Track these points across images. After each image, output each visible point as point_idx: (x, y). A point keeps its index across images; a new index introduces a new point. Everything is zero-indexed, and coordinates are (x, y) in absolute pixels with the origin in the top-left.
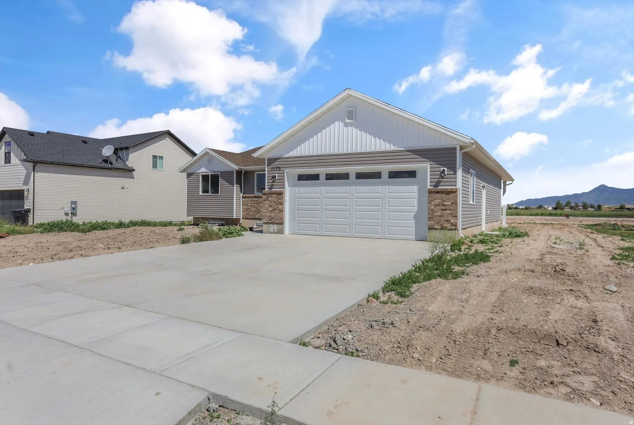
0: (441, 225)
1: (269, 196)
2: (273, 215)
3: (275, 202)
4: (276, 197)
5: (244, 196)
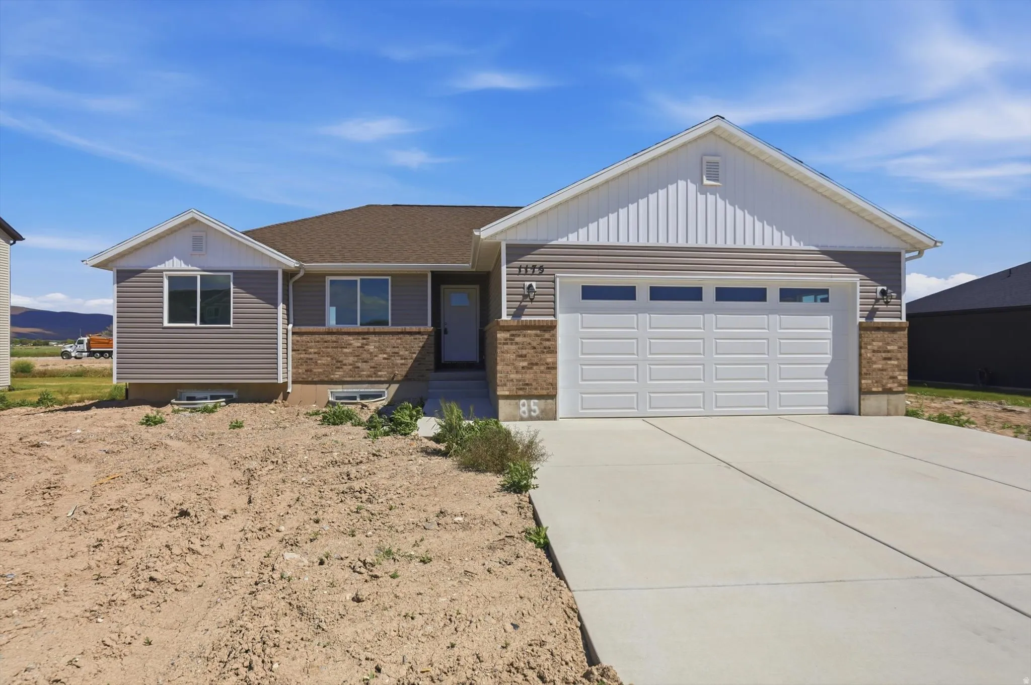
0: (883, 386)
1: (517, 332)
2: (528, 376)
3: (534, 348)
4: (537, 335)
5: (297, 329)
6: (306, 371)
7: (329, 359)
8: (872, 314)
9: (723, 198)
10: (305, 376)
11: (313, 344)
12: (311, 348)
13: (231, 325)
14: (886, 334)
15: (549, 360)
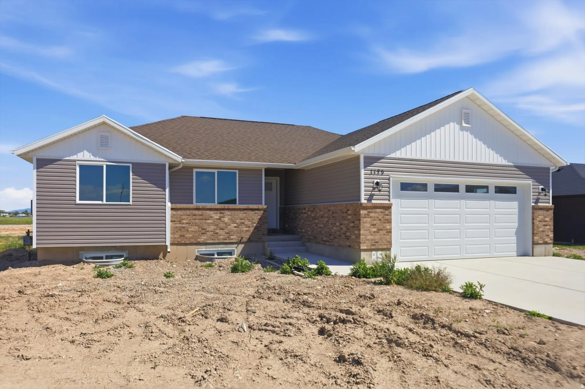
0: (543, 240)
2: (377, 237)
3: (380, 220)
4: (382, 212)
5: (175, 206)
6: (180, 236)
7: (197, 227)
8: (537, 201)
9: (471, 134)
10: (179, 240)
11: (185, 217)
12: (183, 219)
13: (131, 203)
14: (545, 212)
15: (388, 227)
